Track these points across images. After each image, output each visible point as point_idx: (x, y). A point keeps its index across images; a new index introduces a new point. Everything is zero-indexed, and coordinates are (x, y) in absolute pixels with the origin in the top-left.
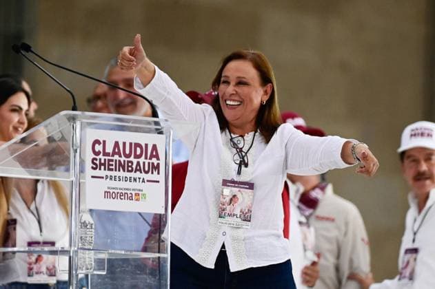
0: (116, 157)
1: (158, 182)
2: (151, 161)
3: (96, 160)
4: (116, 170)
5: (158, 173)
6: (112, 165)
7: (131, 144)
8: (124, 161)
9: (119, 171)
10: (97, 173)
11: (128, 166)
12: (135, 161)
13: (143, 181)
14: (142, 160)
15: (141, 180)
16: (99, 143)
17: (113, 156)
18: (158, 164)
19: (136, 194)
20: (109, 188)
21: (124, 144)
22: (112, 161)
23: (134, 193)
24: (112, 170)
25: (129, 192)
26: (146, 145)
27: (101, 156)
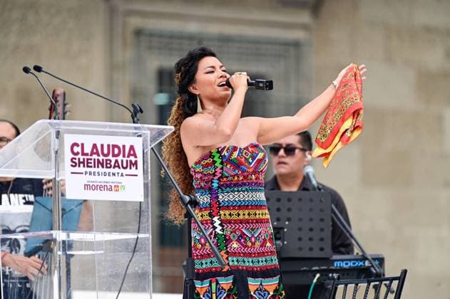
0: (95, 157)
1: (136, 175)
2: (129, 159)
3: (75, 159)
4: (95, 167)
5: (137, 168)
6: (91, 163)
7: (109, 146)
8: (103, 160)
9: (98, 167)
10: (77, 169)
11: (107, 164)
12: (113, 160)
13: (122, 175)
14: (120, 158)
15: (120, 174)
16: (78, 145)
17: (91, 155)
18: (136, 161)
19: (115, 186)
20: (88, 182)
21: (102, 146)
22: (91, 159)
23: (113, 185)
24: (91, 167)
25: (108, 185)
26: (124, 146)
27: (80, 156)
